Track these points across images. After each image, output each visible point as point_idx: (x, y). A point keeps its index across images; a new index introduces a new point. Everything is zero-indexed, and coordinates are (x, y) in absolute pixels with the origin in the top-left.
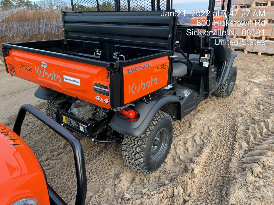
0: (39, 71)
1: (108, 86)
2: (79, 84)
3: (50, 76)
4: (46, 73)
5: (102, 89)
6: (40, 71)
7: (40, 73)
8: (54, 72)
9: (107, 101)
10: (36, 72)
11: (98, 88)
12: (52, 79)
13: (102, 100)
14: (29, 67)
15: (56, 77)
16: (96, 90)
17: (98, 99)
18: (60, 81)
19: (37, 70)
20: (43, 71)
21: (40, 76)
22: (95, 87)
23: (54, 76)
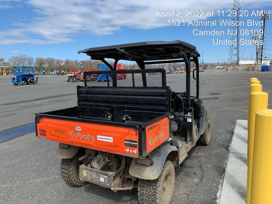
0: (72, 134)
1: (137, 140)
2: (112, 141)
3: (83, 137)
4: (79, 134)
5: (131, 143)
6: (74, 133)
7: (73, 135)
8: (88, 133)
9: (136, 151)
10: (69, 134)
11: (128, 142)
12: (85, 139)
13: (131, 151)
14: (62, 131)
15: (89, 137)
16: (126, 144)
17: (128, 151)
18: (93, 140)
19: (70, 132)
20: (77, 134)
21: (73, 137)
22: (125, 142)
23: (87, 137)
